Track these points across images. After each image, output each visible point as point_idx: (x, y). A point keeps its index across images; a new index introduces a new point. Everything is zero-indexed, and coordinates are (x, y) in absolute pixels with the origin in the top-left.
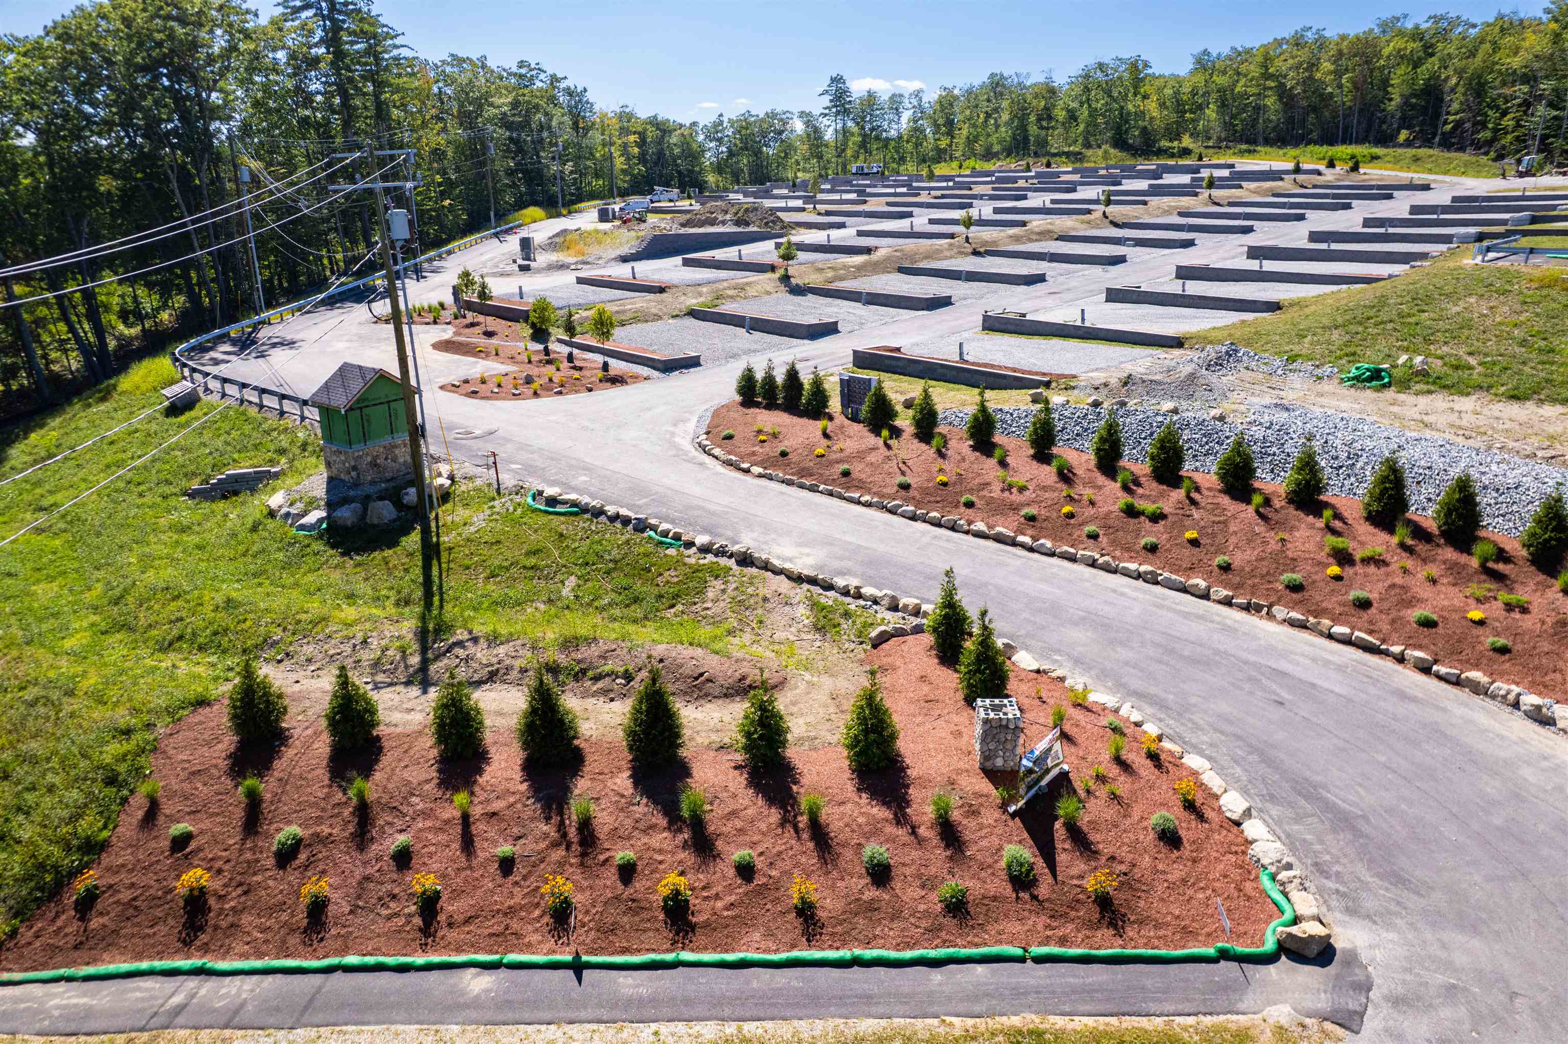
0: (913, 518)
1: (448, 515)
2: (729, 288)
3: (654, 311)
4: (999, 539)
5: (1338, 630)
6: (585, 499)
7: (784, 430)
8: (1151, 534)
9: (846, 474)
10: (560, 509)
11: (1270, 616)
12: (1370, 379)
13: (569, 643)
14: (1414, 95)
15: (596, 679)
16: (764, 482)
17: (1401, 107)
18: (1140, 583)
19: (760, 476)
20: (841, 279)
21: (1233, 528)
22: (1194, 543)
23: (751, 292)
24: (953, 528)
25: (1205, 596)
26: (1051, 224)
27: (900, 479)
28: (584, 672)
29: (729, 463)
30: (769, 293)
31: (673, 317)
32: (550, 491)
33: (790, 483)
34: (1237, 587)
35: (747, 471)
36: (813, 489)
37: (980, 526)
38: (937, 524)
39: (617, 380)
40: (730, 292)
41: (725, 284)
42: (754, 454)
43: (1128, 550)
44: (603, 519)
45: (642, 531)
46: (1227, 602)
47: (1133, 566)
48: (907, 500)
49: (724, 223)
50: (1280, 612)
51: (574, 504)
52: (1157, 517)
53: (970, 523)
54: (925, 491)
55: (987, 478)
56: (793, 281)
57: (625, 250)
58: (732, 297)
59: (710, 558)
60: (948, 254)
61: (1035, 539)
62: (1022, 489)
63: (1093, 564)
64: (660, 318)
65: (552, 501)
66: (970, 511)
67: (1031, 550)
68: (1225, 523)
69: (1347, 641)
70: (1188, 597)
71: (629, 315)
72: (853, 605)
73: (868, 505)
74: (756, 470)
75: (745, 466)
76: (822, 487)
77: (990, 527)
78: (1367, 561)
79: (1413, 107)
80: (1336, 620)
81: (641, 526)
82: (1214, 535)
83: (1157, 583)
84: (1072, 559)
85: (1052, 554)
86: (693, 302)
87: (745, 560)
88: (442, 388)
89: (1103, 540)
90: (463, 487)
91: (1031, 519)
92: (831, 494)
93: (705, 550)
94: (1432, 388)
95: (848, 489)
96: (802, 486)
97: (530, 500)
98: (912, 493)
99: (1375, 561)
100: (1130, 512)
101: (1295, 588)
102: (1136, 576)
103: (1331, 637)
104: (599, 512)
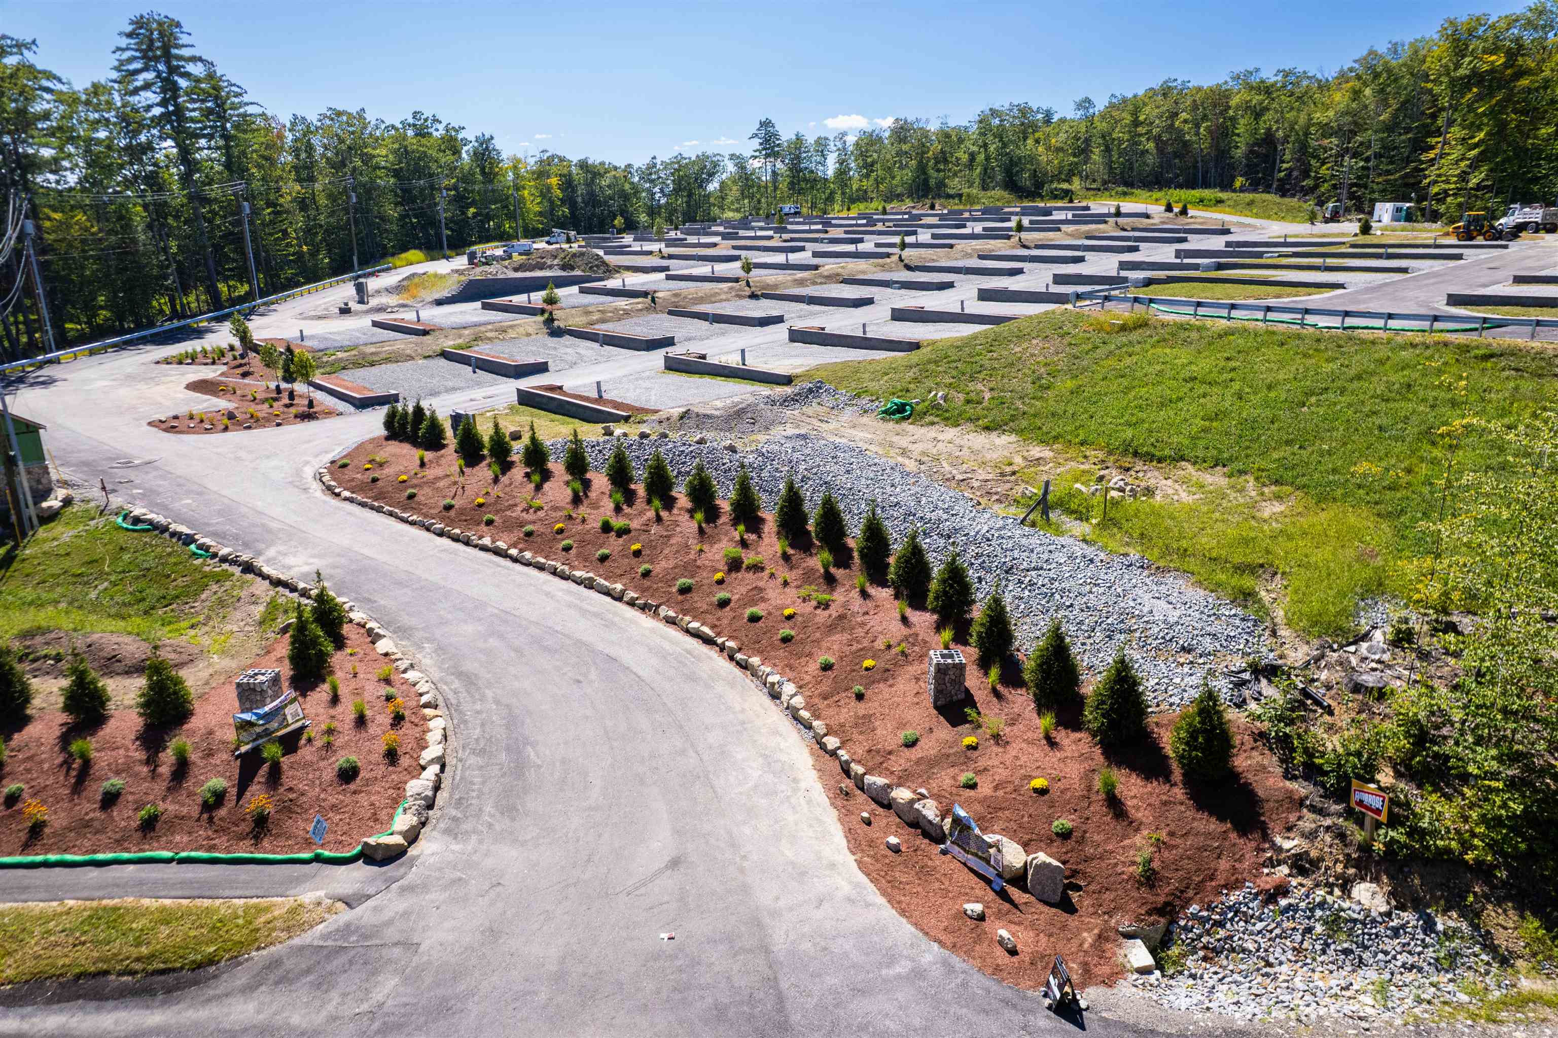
0: (441, 534)
2: (491, 330)
3: (408, 352)
4: (497, 552)
5: (695, 625)
6: (158, 519)
7: (393, 459)
8: (612, 546)
9: (411, 497)
10: (137, 526)
11: (656, 614)
12: (893, 413)
13: (29, 633)
14: (1255, 144)
15: (34, 661)
16: (348, 506)
17: (1247, 157)
18: (581, 589)
19: (346, 499)
20: (603, 321)
21: (673, 541)
22: (637, 554)
23: (512, 334)
24: (467, 543)
25: (619, 598)
26: (843, 267)
27: (448, 501)
28: (27, 655)
29: (329, 488)
30: (528, 335)
31: (425, 357)
32: (137, 511)
33: (363, 505)
34: (643, 590)
35: (338, 495)
36: (379, 510)
37: (487, 541)
38: (456, 539)
39: (308, 416)
40: (489, 335)
41: (490, 327)
42: (353, 480)
43: (586, 560)
44: (167, 535)
45: (188, 544)
46: (632, 603)
47: (578, 573)
48: (442, 519)
49: (551, 267)
50: (664, 611)
51: (150, 522)
52: (623, 532)
53: (480, 538)
54: (462, 511)
55: (518, 500)
56: (556, 323)
57: (446, 294)
58: (490, 339)
59: (225, 566)
60: (723, 297)
61: (521, 551)
62: (540, 508)
63: (554, 572)
64: (412, 358)
65: (137, 520)
66: (485, 528)
67: (515, 560)
68: (669, 537)
70: (608, 599)
71: (384, 356)
73: (413, 523)
74: (347, 494)
75: (337, 490)
76: (387, 508)
77: (493, 542)
78: (749, 568)
79: (1258, 155)
80: (695, 618)
81: (189, 540)
82: (655, 548)
83: (591, 588)
84: (541, 568)
85: (528, 564)
86: (448, 344)
87: (248, 568)
88: (150, 424)
89: (573, 552)
91: (529, 534)
92: (391, 514)
93: (224, 560)
94: (936, 420)
95: (404, 510)
96: (372, 508)
97: (120, 520)
98: (452, 513)
99: (757, 568)
100: (606, 528)
101: (685, 590)
102: (579, 582)
103: (687, 631)
104: (164, 529)
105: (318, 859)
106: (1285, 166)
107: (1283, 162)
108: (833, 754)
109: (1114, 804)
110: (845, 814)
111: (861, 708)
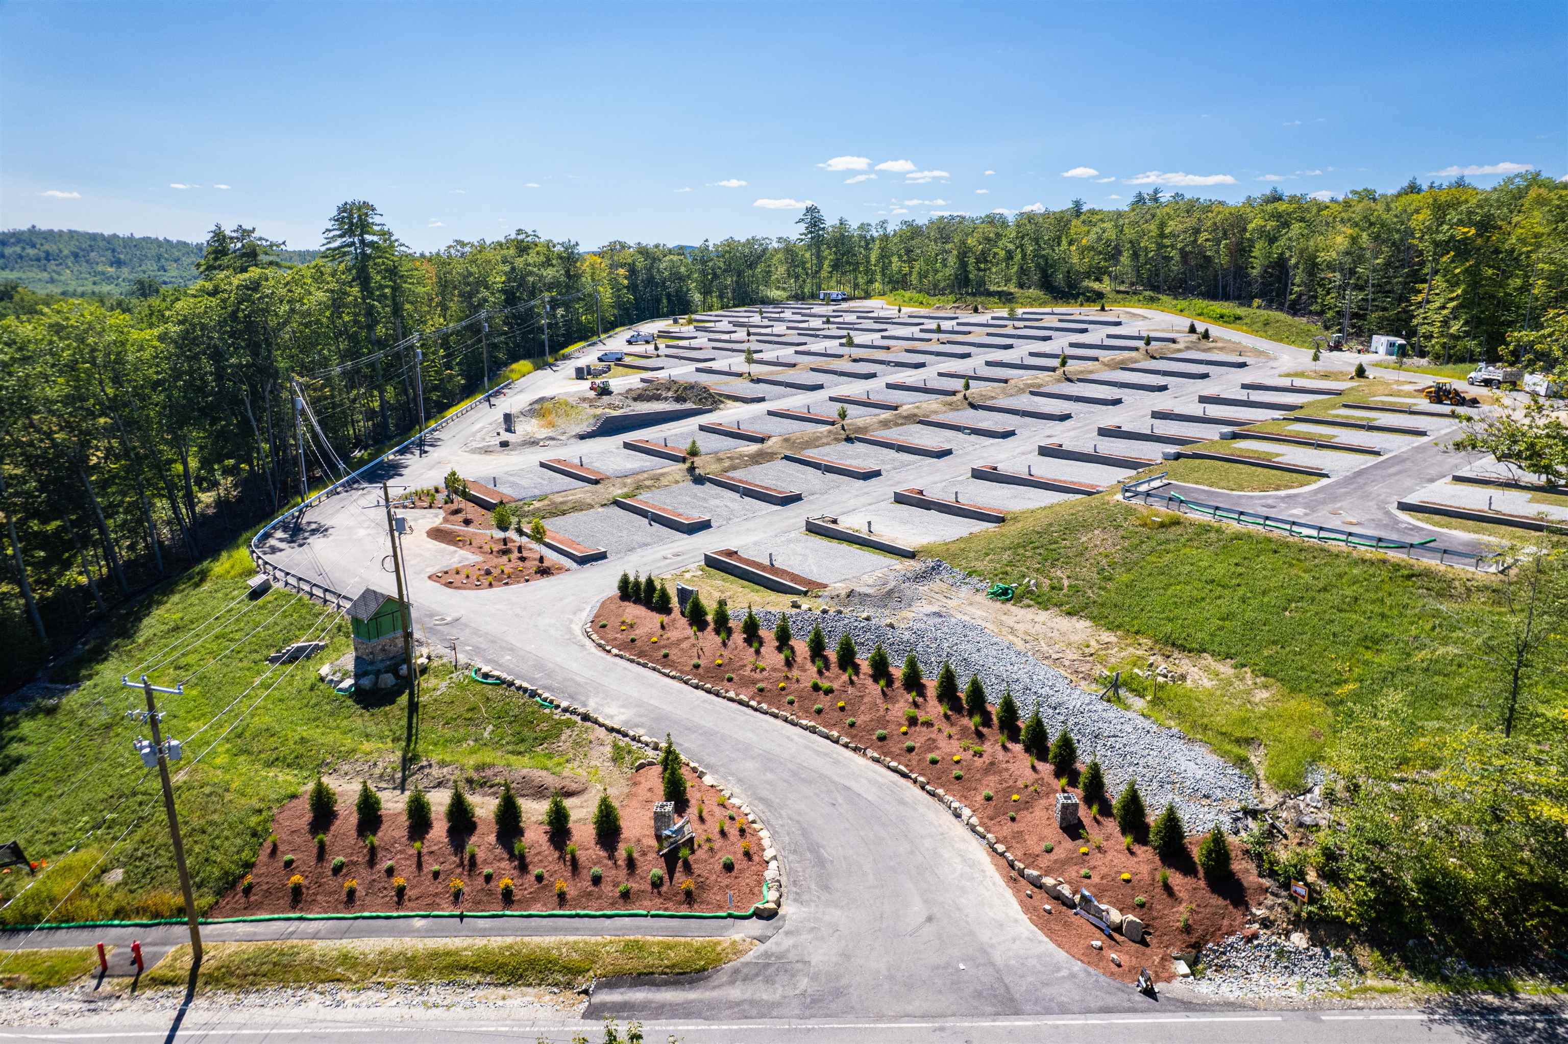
0: (697, 687)
1: (426, 683)
2: (647, 479)
3: (588, 501)
4: (741, 703)
5: (894, 764)
6: (504, 675)
7: (638, 621)
8: (823, 702)
9: (666, 656)
10: (490, 681)
11: (865, 754)
12: (1000, 595)
13: (480, 768)
15: (491, 786)
16: (618, 660)
18: (807, 733)
19: (616, 655)
20: (734, 468)
21: (865, 700)
22: (842, 709)
23: (664, 481)
24: (717, 695)
25: (836, 742)
26: (918, 407)
27: (696, 661)
28: (485, 783)
29: (600, 645)
30: (677, 482)
31: (602, 505)
32: (485, 669)
33: (632, 661)
34: (853, 737)
35: (609, 652)
36: (645, 666)
37: (732, 694)
38: (709, 691)
39: (544, 572)
40: (648, 483)
41: (645, 475)
42: (615, 639)
43: (807, 712)
44: (513, 688)
45: (534, 697)
46: (846, 746)
47: (804, 722)
48: (695, 676)
49: (666, 399)
50: (870, 752)
51: (498, 678)
52: (828, 692)
53: (727, 691)
54: (708, 670)
55: (745, 662)
56: (697, 471)
57: (585, 428)
58: (648, 487)
59: (568, 715)
60: (825, 441)
61: (759, 703)
62: (763, 670)
63: (786, 720)
64: (591, 506)
65: (486, 676)
66: (728, 684)
67: (756, 710)
68: (862, 697)
69: (895, 770)
70: (828, 742)
71: (570, 505)
72: (635, 746)
73: (673, 678)
74: (615, 651)
75: (608, 648)
76: (650, 665)
77: (737, 695)
78: (923, 724)
80: (893, 759)
81: (534, 694)
82: (854, 705)
83: (815, 733)
84: (776, 716)
85: (766, 713)
86: (617, 492)
87: (586, 718)
88: (430, 577)
89: (796, 704)
90: (435, 663)
91: (761, 690)
92: (654, 669)
93: (565, 710)
95: (664, 667)
96: (639, 663)
97: (473, 674)
98: (701, 671)
99: (928, 724)
100: (816, 688)
101: (882, 739)
102: (806, 728)
103: (889, 768)
104: (511, 684)
105: (730, 916)
106: (1296, 289)
107: (1293, 284)
108: (1002, 855)
109: (1168, 889)
110: (1017, 892)
111: (1016, 827)
